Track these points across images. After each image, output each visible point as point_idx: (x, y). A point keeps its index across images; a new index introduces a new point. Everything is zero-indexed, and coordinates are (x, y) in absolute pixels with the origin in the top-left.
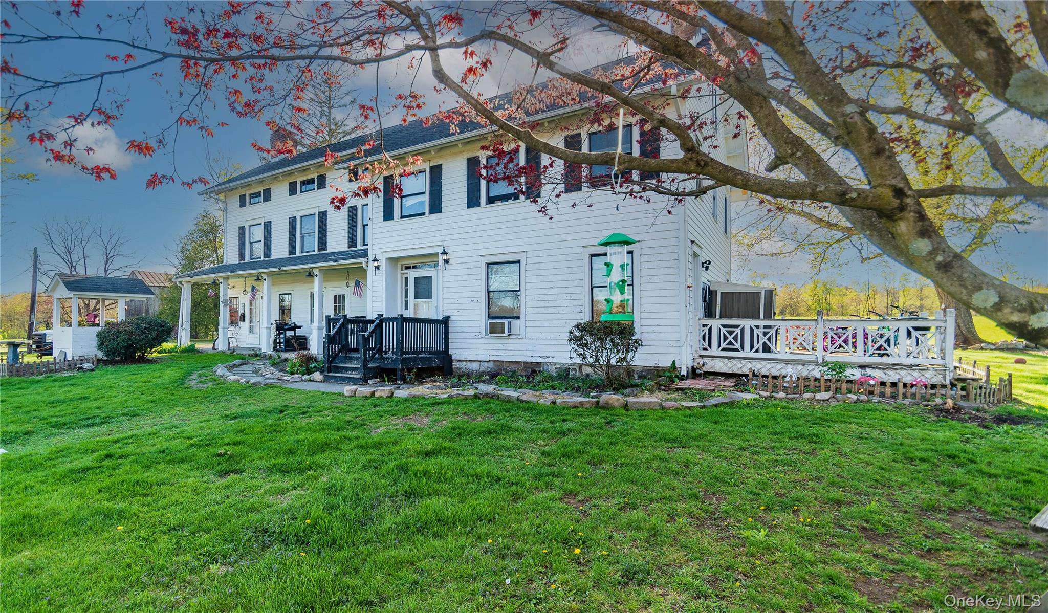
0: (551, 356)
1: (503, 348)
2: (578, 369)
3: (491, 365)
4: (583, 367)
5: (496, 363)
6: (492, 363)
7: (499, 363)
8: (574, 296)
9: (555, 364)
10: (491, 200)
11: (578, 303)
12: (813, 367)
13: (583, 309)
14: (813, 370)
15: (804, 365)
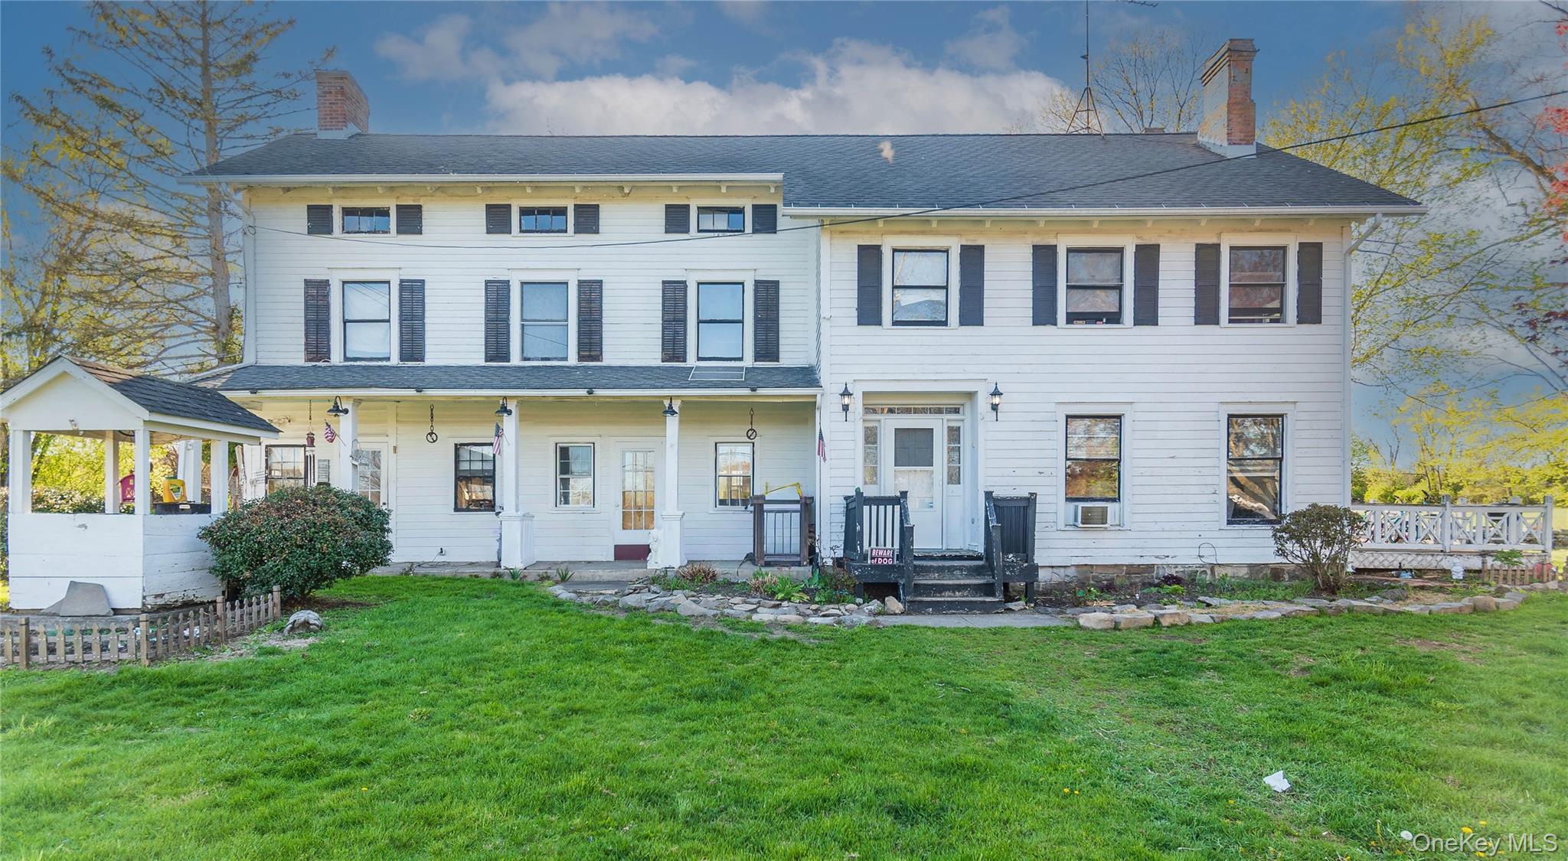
0: (1171, 555)
1: (1094, 545)
2: (1209, 572)
3: (1072, 572)
4: (1216, 569)
5: (1079, 569)
6: (1073, 568)
7: (1085, 568)
8: (1204, 471)
9: (1176, 566)
10: (1072, 318)
11: (1209, 480)
12: (1441, 557)
13: (1216, 488)
14: (1441, 560)
15: (1433, 555)
